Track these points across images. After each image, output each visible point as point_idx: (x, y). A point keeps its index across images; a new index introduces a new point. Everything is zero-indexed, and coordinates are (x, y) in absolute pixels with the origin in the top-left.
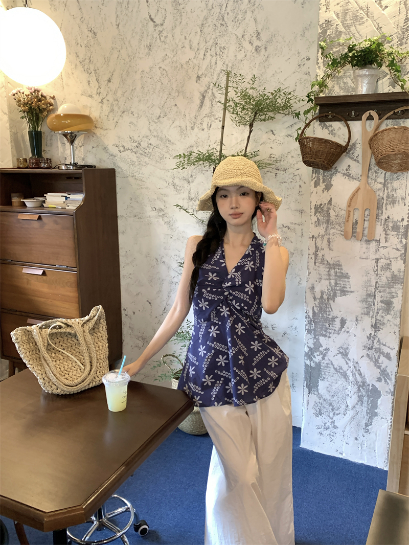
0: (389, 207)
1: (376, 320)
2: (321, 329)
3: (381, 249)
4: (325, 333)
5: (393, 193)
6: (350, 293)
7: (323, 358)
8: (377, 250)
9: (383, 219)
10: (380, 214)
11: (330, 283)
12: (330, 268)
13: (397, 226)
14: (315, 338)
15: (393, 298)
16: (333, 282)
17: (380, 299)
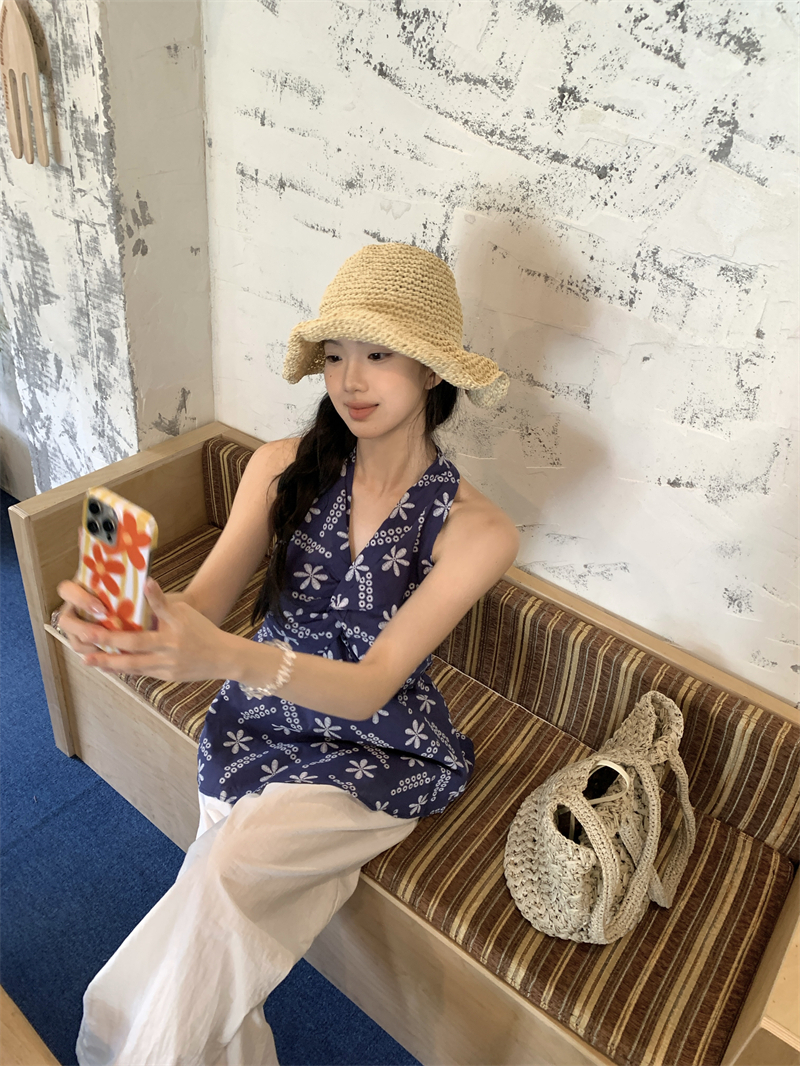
0: (71, 73)
1: (100, 373)
2: (34, 370)
3: (78, 195)
4: (40, 383)
5: (71, 32)
6: (54, 299)
7: (48, 438)
8: (73, 197)
9: (68, 109)
10: (61, 95)
11: (25, 267)
12: (18, 229)
13: (91, 135)
14: (29, 388)
15: (114, 327)
16: (28, 263)
17: (97, 326)
